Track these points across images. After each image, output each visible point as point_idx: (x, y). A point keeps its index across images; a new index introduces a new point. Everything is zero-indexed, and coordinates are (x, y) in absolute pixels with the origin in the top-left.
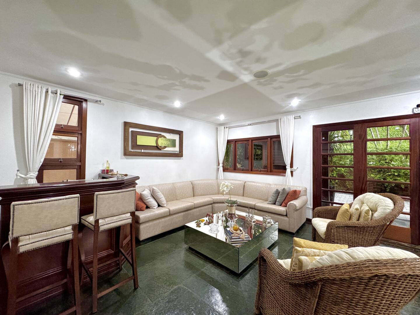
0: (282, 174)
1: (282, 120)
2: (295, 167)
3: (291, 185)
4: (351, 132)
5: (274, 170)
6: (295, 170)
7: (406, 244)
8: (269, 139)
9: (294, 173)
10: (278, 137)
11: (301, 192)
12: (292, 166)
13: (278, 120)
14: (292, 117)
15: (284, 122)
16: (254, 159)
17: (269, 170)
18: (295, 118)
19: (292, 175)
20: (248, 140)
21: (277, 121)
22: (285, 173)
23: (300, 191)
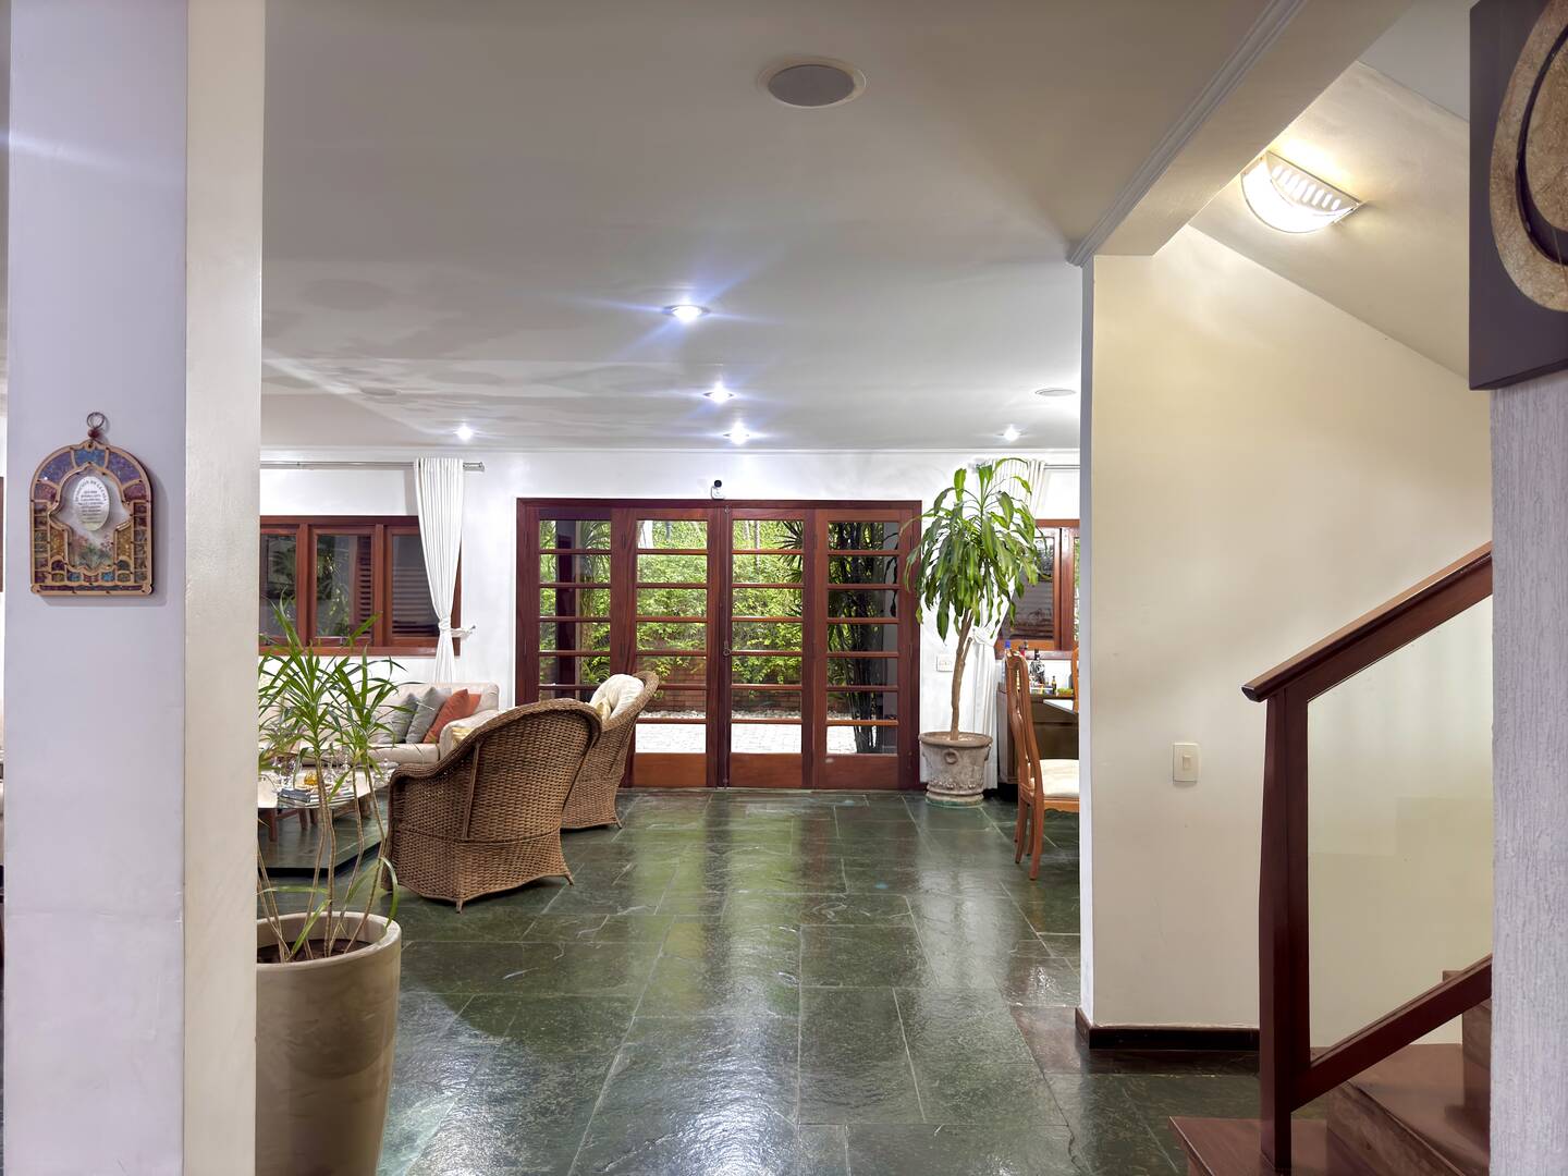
0: (422, 650)
1: (426, 468)
2: (465, 624)
3: (454, 681)
4: (606, 528)
5: (397, 638)
6: (466, 635)
7: (698, 790)
8: (379, 527)
9: (462, 643)
10: (412, 522)
11: (482, 698)
12: (455, 622)
13: (411, 465)
14: (456, 465)
15: (432, 475)
16: (319, 599)
17: (379, 637)
18: (466, 467)
19: (457, 651)
20: (296, 526)
21: (407, 466)
22: (435, 645)
23: (479, 696)
